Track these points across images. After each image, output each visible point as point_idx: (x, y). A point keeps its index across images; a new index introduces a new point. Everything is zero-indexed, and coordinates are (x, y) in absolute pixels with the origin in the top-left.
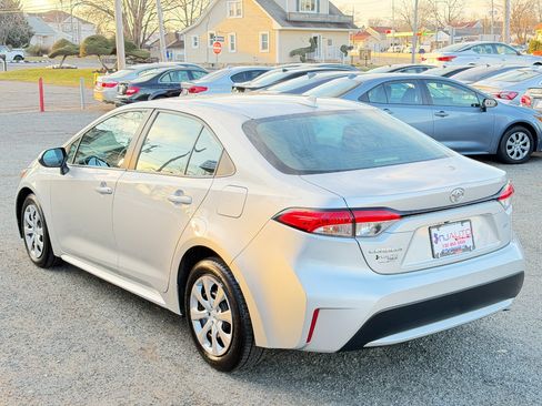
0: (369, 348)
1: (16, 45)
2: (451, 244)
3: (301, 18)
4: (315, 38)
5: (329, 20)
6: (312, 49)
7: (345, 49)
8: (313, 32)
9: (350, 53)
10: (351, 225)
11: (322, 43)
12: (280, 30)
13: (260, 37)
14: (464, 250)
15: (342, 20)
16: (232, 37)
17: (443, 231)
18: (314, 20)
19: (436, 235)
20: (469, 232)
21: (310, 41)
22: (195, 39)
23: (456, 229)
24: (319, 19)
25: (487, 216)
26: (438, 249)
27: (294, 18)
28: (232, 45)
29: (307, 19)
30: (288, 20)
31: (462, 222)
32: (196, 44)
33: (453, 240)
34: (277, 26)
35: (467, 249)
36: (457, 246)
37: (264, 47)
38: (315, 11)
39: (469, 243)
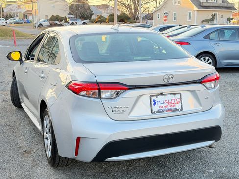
0: (108, 162)
1: (85, 19)
2: (165, 106)
3: (208, 5)
4: (215, 14)
5: (222, 6)
6: (212, 19)
7: (229, 20)
8: (214, 11)
9: (232, 21)
10: (97, 91)
11: (218, 16)
12: (197, 11)
13: (188, 14)
14: (174, 111)
15: (229, 5)
16: (175, 14)
17: (160, 98)
18: (215, 5)
19: (154, 101)
20: (179, 100)
21: (212, 15)
22: (159, 15)
23: (170, 98)
24: (217, 5)
25: (192, 92)
26: (155, 108)
27: (204, 5)
28: (175, 17)
29: (211, 5)
30: (201, 6)
31: (175, 94)
32: (158, 17)
33: (166, 104)
34: (196, 8)
35: (176, 110)
36: (169, 108)
37: (190, 18)
38: (216, 2)
39: (178, 106)
